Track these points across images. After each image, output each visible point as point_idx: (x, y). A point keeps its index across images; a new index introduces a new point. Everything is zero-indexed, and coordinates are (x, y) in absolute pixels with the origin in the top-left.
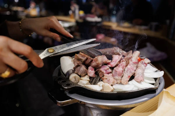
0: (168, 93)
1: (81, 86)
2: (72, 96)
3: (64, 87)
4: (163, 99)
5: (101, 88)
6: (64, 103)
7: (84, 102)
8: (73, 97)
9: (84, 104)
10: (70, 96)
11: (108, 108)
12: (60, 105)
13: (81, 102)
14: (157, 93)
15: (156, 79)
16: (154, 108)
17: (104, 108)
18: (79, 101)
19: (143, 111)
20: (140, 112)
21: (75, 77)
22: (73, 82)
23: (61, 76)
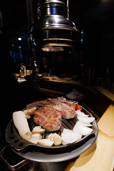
1: (33, 144)
3: (17, 150)
12: (14, 170)
15: (91, 123)
19: (88, 154)
21: (27, 134)
22: (25, 140)
23: (13, 134)
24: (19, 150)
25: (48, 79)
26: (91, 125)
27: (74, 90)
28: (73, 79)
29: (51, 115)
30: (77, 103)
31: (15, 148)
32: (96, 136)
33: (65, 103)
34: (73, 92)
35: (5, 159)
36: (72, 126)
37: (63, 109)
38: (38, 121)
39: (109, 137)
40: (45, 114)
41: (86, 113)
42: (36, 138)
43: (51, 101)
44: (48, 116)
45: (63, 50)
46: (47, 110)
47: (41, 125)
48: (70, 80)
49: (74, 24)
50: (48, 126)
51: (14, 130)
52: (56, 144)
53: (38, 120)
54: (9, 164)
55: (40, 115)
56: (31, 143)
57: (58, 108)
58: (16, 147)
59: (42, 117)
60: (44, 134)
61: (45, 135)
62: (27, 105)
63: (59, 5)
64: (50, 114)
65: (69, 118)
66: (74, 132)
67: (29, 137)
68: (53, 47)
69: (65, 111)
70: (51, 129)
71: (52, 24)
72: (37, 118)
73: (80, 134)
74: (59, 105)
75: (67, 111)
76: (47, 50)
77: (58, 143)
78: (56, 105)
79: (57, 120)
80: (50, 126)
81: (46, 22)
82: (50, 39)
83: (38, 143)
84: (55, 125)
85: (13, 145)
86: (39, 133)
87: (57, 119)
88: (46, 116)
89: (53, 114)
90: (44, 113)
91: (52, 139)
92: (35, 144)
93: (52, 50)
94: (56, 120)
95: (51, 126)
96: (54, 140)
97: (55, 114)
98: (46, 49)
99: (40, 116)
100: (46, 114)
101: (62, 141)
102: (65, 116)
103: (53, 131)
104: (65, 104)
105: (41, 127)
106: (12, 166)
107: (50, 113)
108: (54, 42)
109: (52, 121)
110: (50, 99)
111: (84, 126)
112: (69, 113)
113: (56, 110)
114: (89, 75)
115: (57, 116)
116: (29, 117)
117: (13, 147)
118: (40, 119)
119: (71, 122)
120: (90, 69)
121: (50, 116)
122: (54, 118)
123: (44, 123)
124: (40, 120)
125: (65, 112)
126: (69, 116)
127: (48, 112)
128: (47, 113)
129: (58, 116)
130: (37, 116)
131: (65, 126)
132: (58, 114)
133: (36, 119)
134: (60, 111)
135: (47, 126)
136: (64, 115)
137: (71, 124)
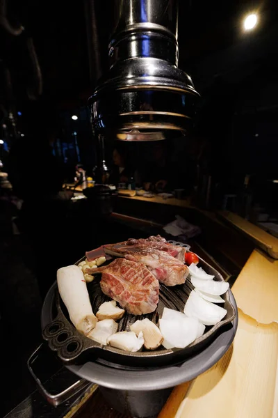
1: (99, 344)
3: (64, 359)
5: (142, 342)
21: (86, 319)
22: (81, 334)
23: (57, 318)
24: (68, 360)
25: (128, 195)
26: (223, 301)
27: (177, 216)
28: (176, 196)
29: (137, 277)
30: (188, 248)
31: (59, 355)
32: (234, 327)
33: (165, 250)
34: (176, 222)
35: (38, 377)
36: (181, 302)
37: (162, 264)
38: (110, 292)
40: (124, 276)
41: (208, 271)
42: (105, 330)
43: (137, 246)
44: (132, 280)
45: (163, 139)
46: (129, 266)
47: (115, 299)
48: (169, 197)
49: (189, 78)
50: (132, 303)
51: (60, 307)
52: (148, 347)
53: (110, 289)
54: (45, 391)
55: (114, 276)
56: (95, 343)
57: (151, 261)
58: (61, 352)
59: (117, 282)
60: (121, 319)
61: (124, 321)
62: (87, 253)
63: (159, 35)
64: (135, 276)
65: (174, 285)
66: (187, 316)
67: (89, 326)
68: (142, 130)
69: (166, 268)
70: (137, 310)
71: (142, 78)
72: (106, 282)
73: (200, 321)
74: (154, 255)
75: (171, 269)
76: (129, 137)
77: (152, 344)
78: (146, 255)
79: (150, 291)
80: (135, 304)
81: (127, 74)
82: (136, 113)
83: (109, 345)
84: (147, 302)
85: (56, 347)
86: (110, 317)
87: (150, 287)
88: (127, 280)
89: (141, 275)
90: (123, 272)
91: (141, 334)
92: (104, 346)
93: (140, 138)
94: (147, 291)
95: (138, 305)
96: (143, 336)
97: (145, 276)
98: (126, 137)
99: (114, 279)
100: (127, 275)
101: (162, 340)
102: (165, 280)
103: (140, 314)
104: (165, 253)
105: (115, 303)
106: (53, 397)
107: (135, 273)
108: (146, 119)
109: (140, 293)
110: (134, 241)
111: (207, 301)
112: (174, 273)
113: (147, 266)
115: (149, 281)
116: (91, 278)
117: (56, 352)
118: (112, 285)
119: (180, 293)
120: (210, 177)
121: (135, 280)
122: (143, 284)
123: (122, 296)
124: (113, 289)
125: (165, 272)
126: (174, 280)
127: (132, 271)
128: (128, 272)
129: (152, 281)
130: (108, 277)
131: (167, 301)
132: (151, 277)
133: (105, 286)
134: (156, 269)
135: (127, 304)
136: (165, 277)
137: (179, 297)
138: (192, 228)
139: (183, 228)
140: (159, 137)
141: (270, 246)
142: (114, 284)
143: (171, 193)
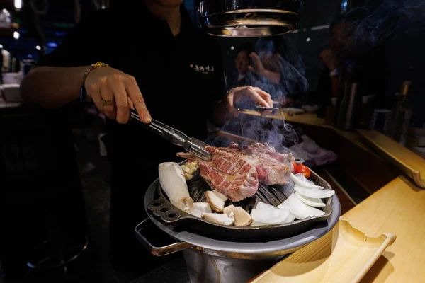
0: (346, 223)
1: (195, 217)
2: (179, 236)
3: (166, 221)
4: (340, 235)
5: (233, 220)
6: (165, 251)
7: (202, 248)
8: (181, 239)
9: (201, 251)
10: (176, 237)
11: (244, 257)
12: (157, 254)
13: (196, 246)
14: (330, 225)
15: (325, 200)
16: (325, 253)
17: (238, 256)
18: (191, 245)
19: (308, 259)
20: (301, 262)
21: (184, 200)
22: (179, 210)
23: (159, 199)
24: (169, 222)
26: (323, 205)
27: (304, 137)
29: (233, 168)
30: (300, 162)
31: (162, 218)
33: (269, 154)
34: (302, 144)
35: (144, 236)
36: (277, 201)
37: (261, 164)
39: (367, 239)
40: (220, 168)
41: (317, 182)
42: (201, 209)
44: (229, 172)
48: (298, 114)
51: (161, 193)
52: (237, 225)
54: (150, 244)
56: (190, 215)
58: (164, 217)
59: (216, 174)
66: (279, 209)
67: (187, 208)
68: (249, 26)
69: (266, 167)
72: (205, 175)
74: (254, 156)
75: (270, 168)
77: (242, 224)
83: (204, 217)
85: (159, 214)
88: (223, 172)
91: (232, 214)
92: (198, 218)
93: (245, 34)
96: (234, 216)
97: (242, 166)
99: (212, 172)
100: (223, 168)
101: (251, 221)
102: (264, 179)
104: (268, 156)
106: (156, 248)
111: (308, 205)
112: (274, 172)
114: (352, 99)
115: (246, 170)
116: (190, 177)
117: (160, 217)
118: (212, 178)
119: (277, 193)
120: (354, 86)
123: (221, 185)
124: (213, 181)
125: (265, 170)
126: (274, 178)
129: (249, 169)
130: (207, 171)
131: (262, 198)
132: (248, 166)
136: (263, 175)
137: (276, 197)
138: (323, 153)
139: (311, 153)
140: (265, 33)
141: (417, 172)
142: (213, 176)
143: (300, 108)
